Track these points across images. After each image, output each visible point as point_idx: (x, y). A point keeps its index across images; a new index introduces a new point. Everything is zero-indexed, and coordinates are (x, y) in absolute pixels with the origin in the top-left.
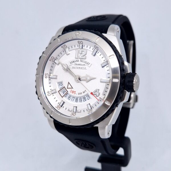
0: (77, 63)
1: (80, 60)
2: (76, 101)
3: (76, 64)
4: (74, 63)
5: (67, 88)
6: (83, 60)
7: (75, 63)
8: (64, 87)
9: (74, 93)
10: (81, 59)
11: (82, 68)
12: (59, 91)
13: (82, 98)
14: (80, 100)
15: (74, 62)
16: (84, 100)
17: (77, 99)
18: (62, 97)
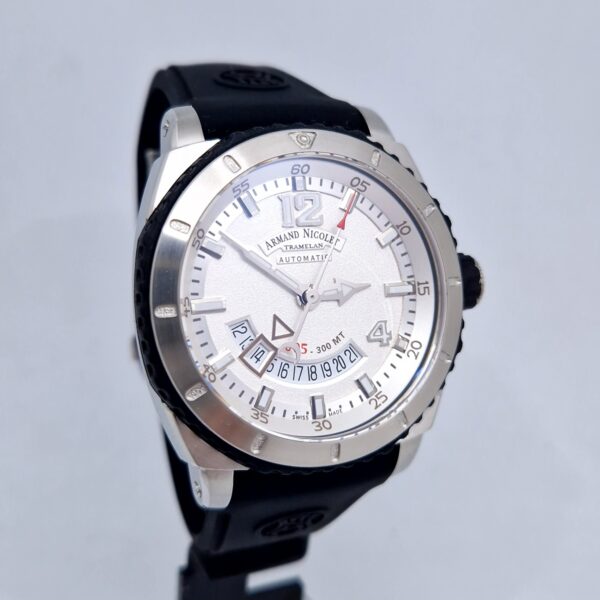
0: (294, 242)
1: (301, 231)
2: (310, 378)
3: (291, 247)
4: (282, 245)
5: (274, 338)
6: (311, 229)
7: (287, 243)
8: (262, 336)
9: (303, 351)
10: (306, 229)
11: (316, 258)
12: (241, 357)
13: (331, 362)
14: (323, 368)
15: (280, 240)
16: (340, 368)
17: (313, 370)
18: (260, 375)
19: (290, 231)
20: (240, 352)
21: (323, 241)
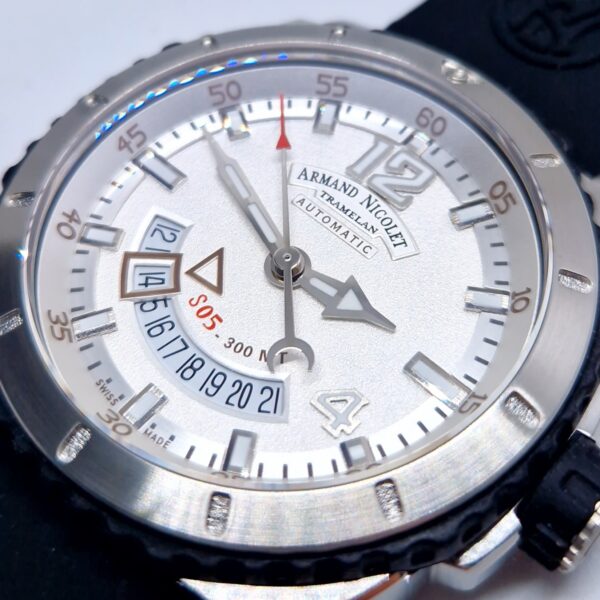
0: (340, 197)
1: (364, 193)
2: (181, 371)
3: (330, 199)
4: (322, 187)
5: (191, 273)
6: (380, 202)
7: (331, 191)
8: (178, 258)
9: (209, 324)
10: (374, 197)
11: (350, 237)
12: (128, 256)
13: (231, 379)
14: (212, 376)
15: (325, 180)
16: (234, 400)
17: (197, 365)
18: (124, 295)
19: (349, 182)
20: (134, 249)
21: (382, 229)
